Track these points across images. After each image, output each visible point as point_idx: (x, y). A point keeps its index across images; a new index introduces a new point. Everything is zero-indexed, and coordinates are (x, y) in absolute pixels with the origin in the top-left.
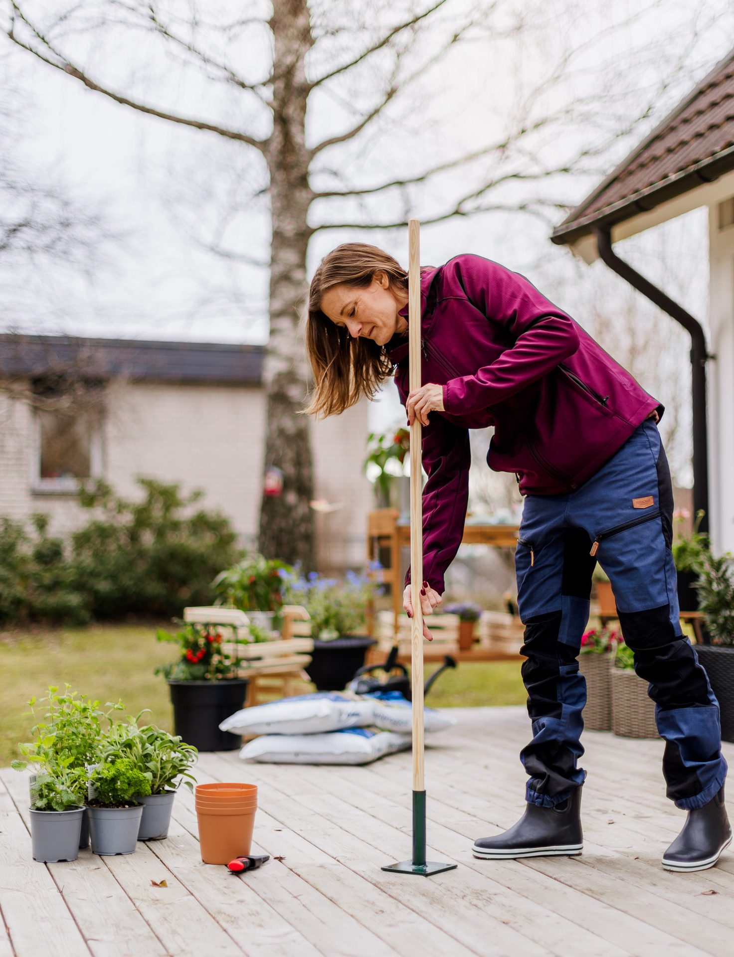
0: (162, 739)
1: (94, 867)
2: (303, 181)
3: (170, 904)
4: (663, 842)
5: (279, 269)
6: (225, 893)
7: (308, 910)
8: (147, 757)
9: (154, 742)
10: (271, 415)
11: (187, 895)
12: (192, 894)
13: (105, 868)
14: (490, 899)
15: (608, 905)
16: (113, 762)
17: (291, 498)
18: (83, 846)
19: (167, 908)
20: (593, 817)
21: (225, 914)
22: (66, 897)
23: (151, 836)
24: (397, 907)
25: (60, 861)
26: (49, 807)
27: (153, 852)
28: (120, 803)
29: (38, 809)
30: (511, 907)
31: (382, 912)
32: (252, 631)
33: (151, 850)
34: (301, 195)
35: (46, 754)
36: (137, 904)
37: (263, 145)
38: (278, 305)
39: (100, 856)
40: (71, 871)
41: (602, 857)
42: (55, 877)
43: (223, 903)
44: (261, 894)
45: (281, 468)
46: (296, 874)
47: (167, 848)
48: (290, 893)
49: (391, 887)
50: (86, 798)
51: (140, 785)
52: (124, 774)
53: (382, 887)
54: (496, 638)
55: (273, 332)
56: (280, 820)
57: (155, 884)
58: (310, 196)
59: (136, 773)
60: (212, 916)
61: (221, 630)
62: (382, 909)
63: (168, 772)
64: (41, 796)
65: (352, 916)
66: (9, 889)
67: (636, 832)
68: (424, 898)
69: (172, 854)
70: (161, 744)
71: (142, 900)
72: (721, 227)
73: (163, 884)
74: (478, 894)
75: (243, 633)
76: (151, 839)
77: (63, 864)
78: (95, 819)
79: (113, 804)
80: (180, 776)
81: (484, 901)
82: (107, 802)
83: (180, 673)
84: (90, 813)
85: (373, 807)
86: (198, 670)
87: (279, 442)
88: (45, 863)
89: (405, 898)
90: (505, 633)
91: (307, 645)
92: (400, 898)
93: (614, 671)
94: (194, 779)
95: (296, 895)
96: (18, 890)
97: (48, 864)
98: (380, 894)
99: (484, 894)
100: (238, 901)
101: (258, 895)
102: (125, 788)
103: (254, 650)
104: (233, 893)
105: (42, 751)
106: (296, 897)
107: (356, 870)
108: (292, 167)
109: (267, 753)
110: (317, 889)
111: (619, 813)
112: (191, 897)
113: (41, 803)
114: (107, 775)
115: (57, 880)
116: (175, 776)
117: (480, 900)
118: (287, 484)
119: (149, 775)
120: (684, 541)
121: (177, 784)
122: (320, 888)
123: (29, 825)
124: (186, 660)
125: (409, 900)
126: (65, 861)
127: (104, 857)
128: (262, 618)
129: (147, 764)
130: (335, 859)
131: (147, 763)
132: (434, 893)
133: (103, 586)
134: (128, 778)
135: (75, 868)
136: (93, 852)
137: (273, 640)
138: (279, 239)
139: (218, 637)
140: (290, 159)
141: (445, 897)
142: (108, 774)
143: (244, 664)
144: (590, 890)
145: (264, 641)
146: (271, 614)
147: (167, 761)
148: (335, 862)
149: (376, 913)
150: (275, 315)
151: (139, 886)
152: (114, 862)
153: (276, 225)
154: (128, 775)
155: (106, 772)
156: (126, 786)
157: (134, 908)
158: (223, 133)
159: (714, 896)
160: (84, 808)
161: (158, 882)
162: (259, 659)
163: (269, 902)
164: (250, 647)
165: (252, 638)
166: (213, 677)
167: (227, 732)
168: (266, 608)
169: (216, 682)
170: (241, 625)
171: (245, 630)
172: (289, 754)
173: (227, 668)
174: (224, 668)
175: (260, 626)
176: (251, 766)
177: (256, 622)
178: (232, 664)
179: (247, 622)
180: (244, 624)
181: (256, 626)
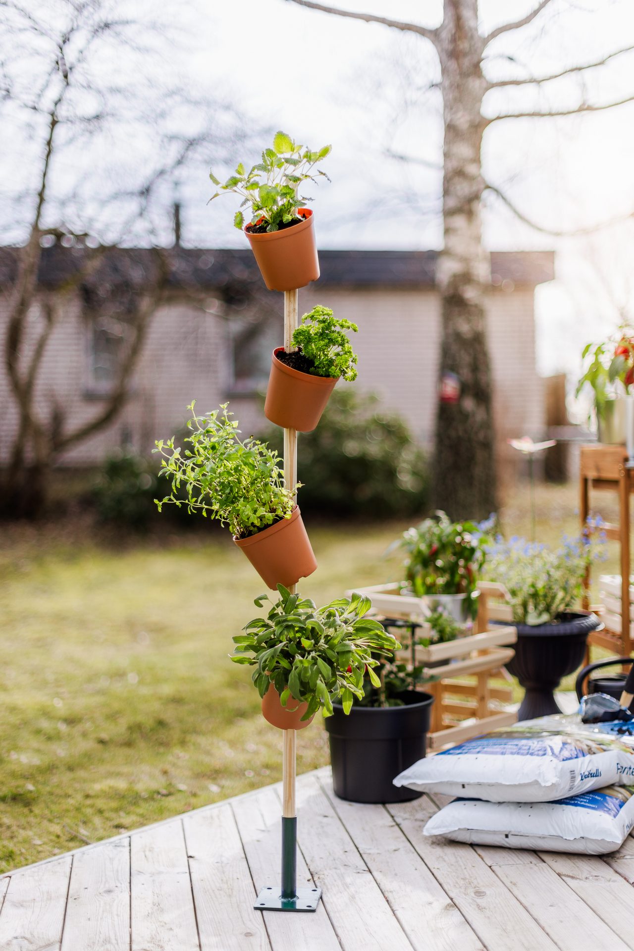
2: (476, 70)
5: (454, 164)
10: (447, 318)
17: (469, 404)
32: (435, 623)
34: (474, 84)
37: (434, 35)
38: (452, 203)
45: (458, 373)
55: (447, 231)
58: (484, 85)
75: (426, 631)
87: (454, 348)
91: (510, 634)
103: (439, 651)
108: (465, 54)
118: (464, 389)
128: (450, 603)
137: (467, 634)
138: (452, 131)
140: (464, 45)
145: (453, 637)
146: (462, 596)
150: (448, 213)
153: (449, 119)
158: (391, 24)
162: (447, 662)
164: (433, 648)
165: (435, 635)
166: (383, 697)
167: (403, 788)
168: (453, 589)
169: (386, 707)
170: (420, 620)
171: (427, 625)
172: (494, 832)
173: (403, 680)
174: (397, 683)
175: (445, 615)
176: (438, 851)
177: (440, 609)
178: (408, 675)
179: (428, 613)
180: (425, 616)
181: (441, 615)
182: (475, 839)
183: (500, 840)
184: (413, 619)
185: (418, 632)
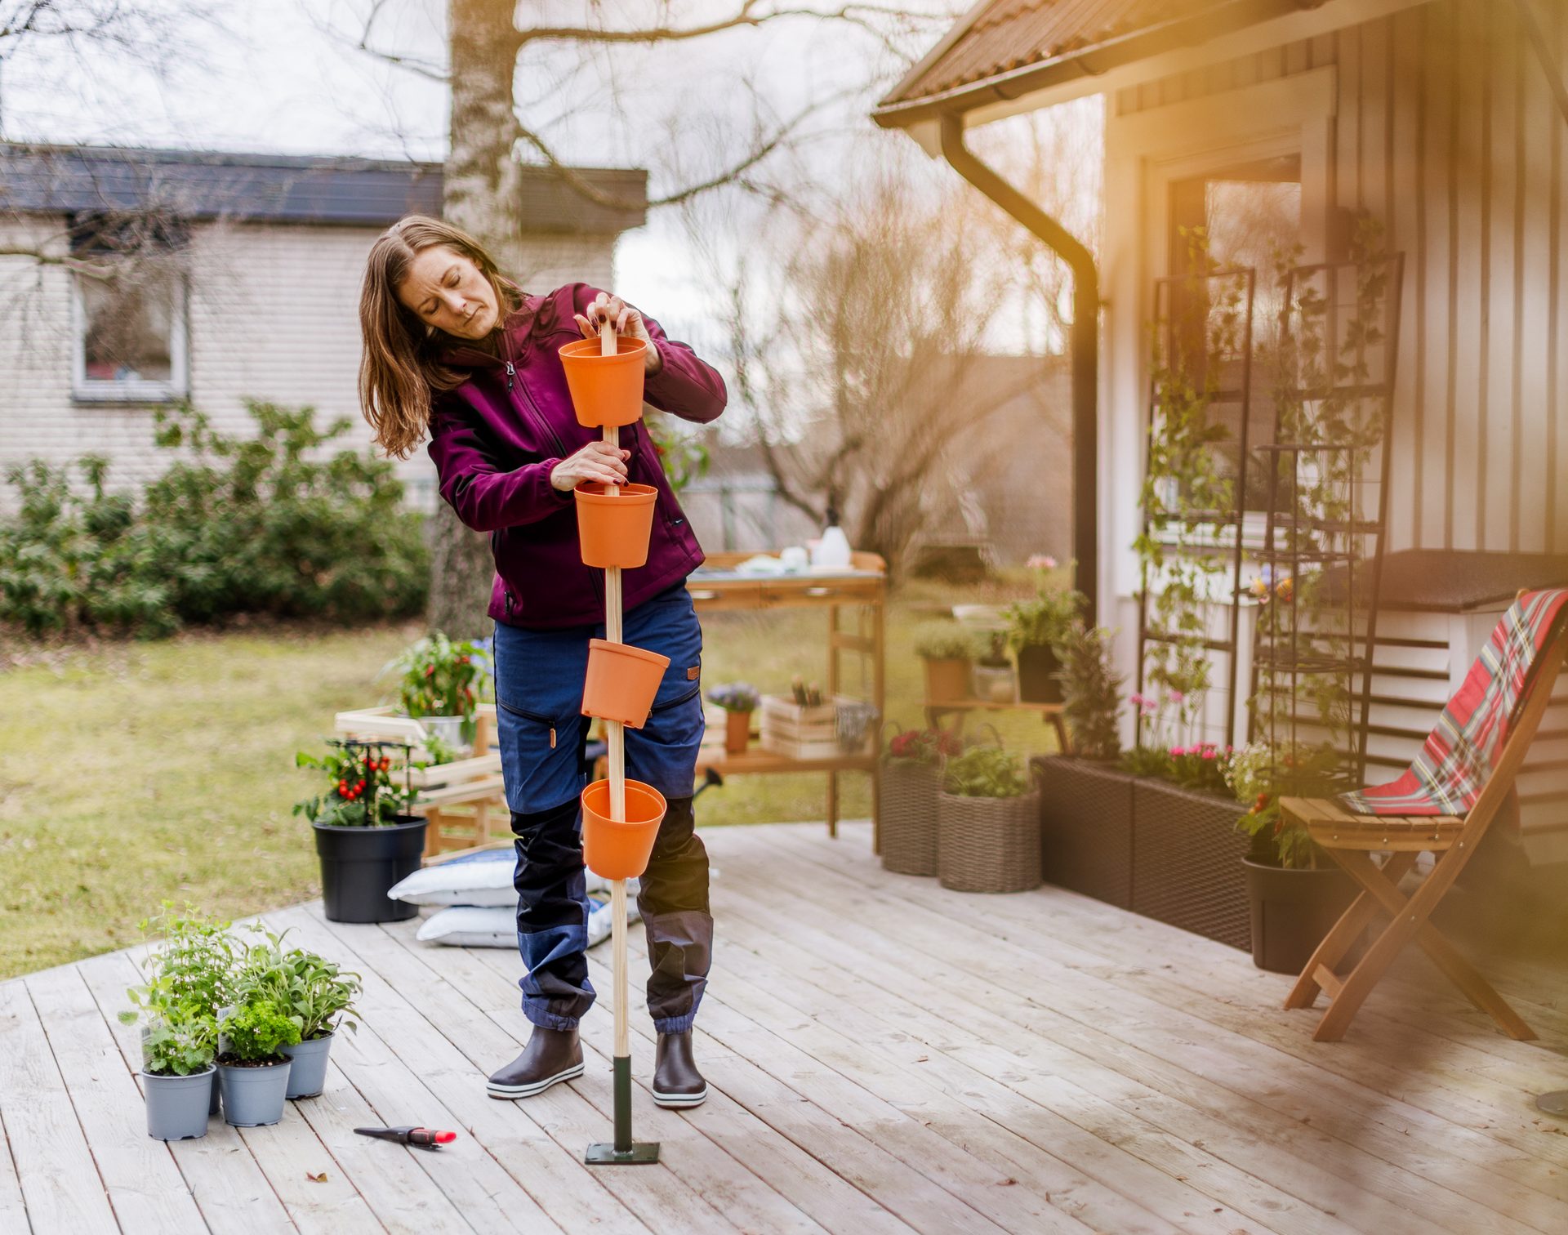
0: (316, 968)
1: (230, 1147)
3: (332, 1211)
4: (967, 1094)
5: (467, 98)
6: (402, 1192)
7: (506, 1217)
8: (296, 996)
9: (303, 971)
11: (354, 1196)
12: (359, 1193)
13: (244, 1150)
14: (734, 1196)
15: (880, 1204)
16: (250, 1004)
18: (214, 1111)
19: (329, 1218)
20: (885, 1048)
21: (402, 1226)
22: (199, 1201)
23: (302, 1093)
24: (618, 1211)
25: (184, 1138)
26: (168, 1070)
27: (305, 1119)
28: (262, 1059)
29: (153, 1072)
30: (758, 1208)
31: (599, 1220)
32: (431, 747)
33: (302, 1115)
35: (163, 1001)
36: (291, 1212)
39: (236, 1127)
40: (201, 1155)
41: (885, 1123)
42: (182, 1167)
43: (399, 1209)
44: (447, 1192)
46: (492, 1156)
47: (323, 1112)
48: (484, 1190)
49: (612, 1177)
50: (216, 1053)
51: (288, 1035)
52: (265, 1021)
53: (601, 1179)
54: (779, 735)
56: (472, 1059)
57: (311, 1177)
59: (279, 1020)
60: (386, 1229)
61: (388, 752)
62: (599, 1217)
63: (323, 1012)
64: (158, 1054)
65: (561, 1228)
66: (124, 1188)
67: (936, 1075)
68: (652, 1196)
69: (331, 1122)
70: (314, 975)
71: (297, 1204)
72: (1121, 113)
73: (322, 1177)
74: (720, 1187)
75: (421, 754)
76: (301, 1098)
77: (189, 1143)
78: (229, 1080)
79: (251, 1060)
80: (338, 1013)
81: (727, 1200)
82: (244, 1057)
83: (330, 812)
84: (222, 1074)
85: (597, 1033)
86: (357, 808)
88: (166, 1141)
89: (627, 1196)
90: (794, 730)
92: (622, 1197)
93: (943, 796)
94: (358, 1015)
95: (492, 1193)
96: (136, 1191)
97: (169, 1143)
98: (598, 1191)
99: (727, 1187)
100: (418, 1205)
101: (444, 1193)
102: (267, 1040)
103: (435, 775)
104: (412, 1190)
105: (158, 998)
106: (491, 1197)
107: (569, 1148)
109: (453, 933)
110: (518, 1183)
111: (921, 1040)
112: (358, 1199)
113: (157, 1065)
114: (244, 1025)
115: (184, 1172)
116: (332, 1014)
117: (721, 1197)
119: (297, 1021)
120: (1048, 603)
121: (335, 1025)
122: (522, 1182)
123: (143, 1088)
124: (339, 795)
125: (633, 1200)
126: (191, 1138)
127: (242, 1130)
128: (449, 727)
129: (296, 1005)
130: (543, 1129)
131: (295, 1002)
132: (665, 1186)
133: (198, 574)
134: (271, 1027)
135: (206, 1150)
136: (227, 1121)
137: (463, 758)
139: (384, 761)
141: (679, 1193)
142: (244, 1023)
143: (421, 795)
144: (861, 1180)
145: (449, 760)
146: (459, 719)
147: (321, 997)
148: (543, 1134)
149: (592, 1222)
151: (290, 1180)
152: (255, 1137)
154: (272, 1023)
155: (242, 1020)
156: (268, 1038)
157: (288, 1219)
159: (1010, 1189)
160: (214, 1069)
161: (316, 1175)
162: (442, 786)
163: (457, 1204)
164: (429, 771)
165: (431, 759)
166: (377, 819)
167: (398, 901)
168: (451, 712)
169: (380, 827)
170: (417, 743)
171: (423, 748)
172: (484, 933)
173: (397, 803)
174: (392, 804)
175: (442, 738)
176: (432, 952)
177: (437, 732)
178: (403, 798)
179: (424, 736)
180: (421, 740)
181: (437, 738)
182: (467, 940)
183: (488, 940)
184: (409, 742)
185: (413, 753)
